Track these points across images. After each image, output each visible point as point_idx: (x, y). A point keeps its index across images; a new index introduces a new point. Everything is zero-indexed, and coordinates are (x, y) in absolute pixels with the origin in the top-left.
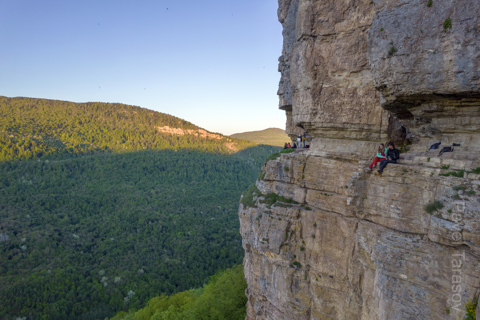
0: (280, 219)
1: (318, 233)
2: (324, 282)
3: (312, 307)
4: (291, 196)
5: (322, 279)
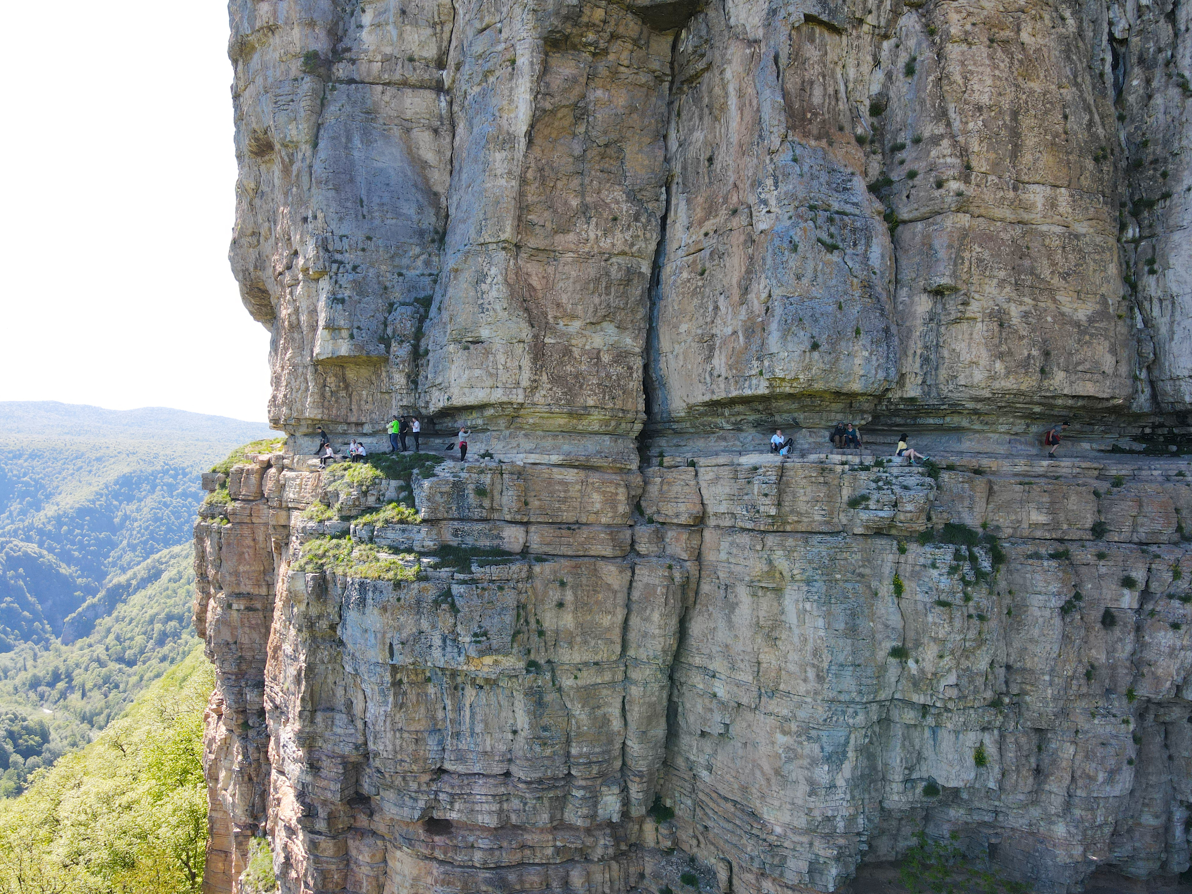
0: (501, 588)
1: (569, 596)
2: (588, 678)
3: (574, 728)
4: (496, 542)
5: (585, 673)
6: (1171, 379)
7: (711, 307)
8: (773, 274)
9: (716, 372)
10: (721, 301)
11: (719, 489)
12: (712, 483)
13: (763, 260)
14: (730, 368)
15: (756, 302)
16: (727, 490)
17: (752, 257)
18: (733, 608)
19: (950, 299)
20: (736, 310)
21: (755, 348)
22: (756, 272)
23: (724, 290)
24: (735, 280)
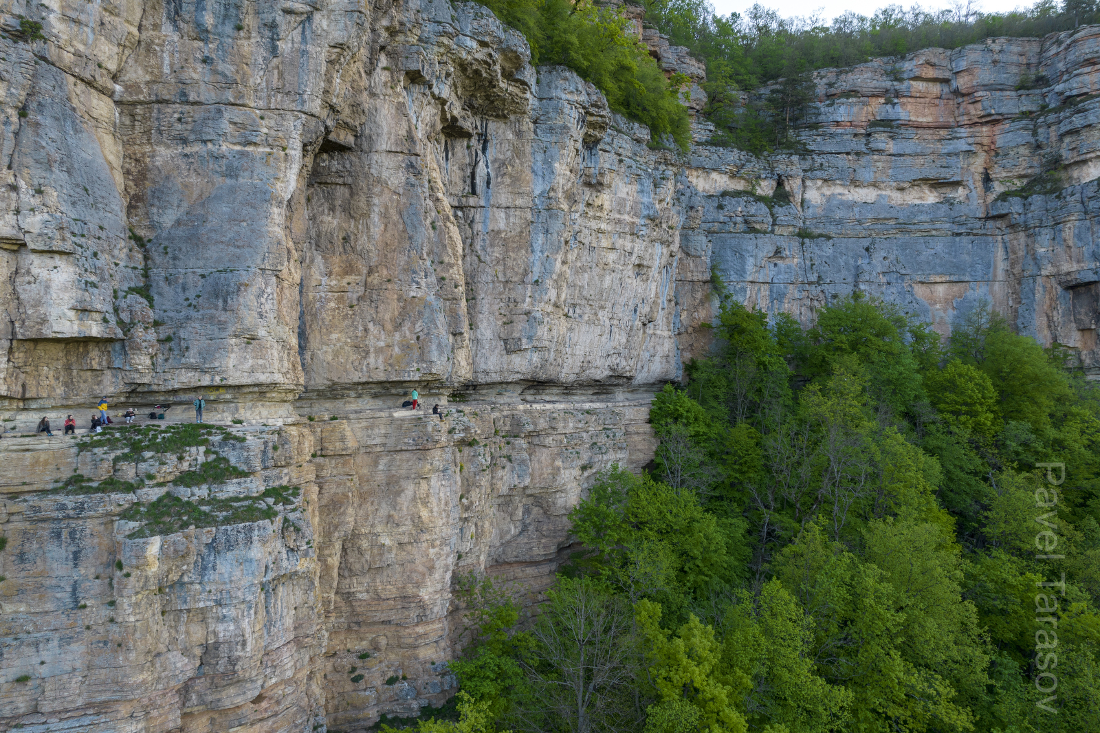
6: (477, 372)
7: (361, 328)
8: (431, 322)
9: (372, 366)
10: (371, 326)
11: (376, 431)
12: (367, 428)
13: (419, 312)
14: (390, 365)
15: (407, 332)
16: (383, 431)
17: (404, 308)
18: (398, 493)
19: (459, 338)
20: (389, 334)
21: (415, 357)
22: (410, 317)
23: (373, 320)
24: (387, 317)
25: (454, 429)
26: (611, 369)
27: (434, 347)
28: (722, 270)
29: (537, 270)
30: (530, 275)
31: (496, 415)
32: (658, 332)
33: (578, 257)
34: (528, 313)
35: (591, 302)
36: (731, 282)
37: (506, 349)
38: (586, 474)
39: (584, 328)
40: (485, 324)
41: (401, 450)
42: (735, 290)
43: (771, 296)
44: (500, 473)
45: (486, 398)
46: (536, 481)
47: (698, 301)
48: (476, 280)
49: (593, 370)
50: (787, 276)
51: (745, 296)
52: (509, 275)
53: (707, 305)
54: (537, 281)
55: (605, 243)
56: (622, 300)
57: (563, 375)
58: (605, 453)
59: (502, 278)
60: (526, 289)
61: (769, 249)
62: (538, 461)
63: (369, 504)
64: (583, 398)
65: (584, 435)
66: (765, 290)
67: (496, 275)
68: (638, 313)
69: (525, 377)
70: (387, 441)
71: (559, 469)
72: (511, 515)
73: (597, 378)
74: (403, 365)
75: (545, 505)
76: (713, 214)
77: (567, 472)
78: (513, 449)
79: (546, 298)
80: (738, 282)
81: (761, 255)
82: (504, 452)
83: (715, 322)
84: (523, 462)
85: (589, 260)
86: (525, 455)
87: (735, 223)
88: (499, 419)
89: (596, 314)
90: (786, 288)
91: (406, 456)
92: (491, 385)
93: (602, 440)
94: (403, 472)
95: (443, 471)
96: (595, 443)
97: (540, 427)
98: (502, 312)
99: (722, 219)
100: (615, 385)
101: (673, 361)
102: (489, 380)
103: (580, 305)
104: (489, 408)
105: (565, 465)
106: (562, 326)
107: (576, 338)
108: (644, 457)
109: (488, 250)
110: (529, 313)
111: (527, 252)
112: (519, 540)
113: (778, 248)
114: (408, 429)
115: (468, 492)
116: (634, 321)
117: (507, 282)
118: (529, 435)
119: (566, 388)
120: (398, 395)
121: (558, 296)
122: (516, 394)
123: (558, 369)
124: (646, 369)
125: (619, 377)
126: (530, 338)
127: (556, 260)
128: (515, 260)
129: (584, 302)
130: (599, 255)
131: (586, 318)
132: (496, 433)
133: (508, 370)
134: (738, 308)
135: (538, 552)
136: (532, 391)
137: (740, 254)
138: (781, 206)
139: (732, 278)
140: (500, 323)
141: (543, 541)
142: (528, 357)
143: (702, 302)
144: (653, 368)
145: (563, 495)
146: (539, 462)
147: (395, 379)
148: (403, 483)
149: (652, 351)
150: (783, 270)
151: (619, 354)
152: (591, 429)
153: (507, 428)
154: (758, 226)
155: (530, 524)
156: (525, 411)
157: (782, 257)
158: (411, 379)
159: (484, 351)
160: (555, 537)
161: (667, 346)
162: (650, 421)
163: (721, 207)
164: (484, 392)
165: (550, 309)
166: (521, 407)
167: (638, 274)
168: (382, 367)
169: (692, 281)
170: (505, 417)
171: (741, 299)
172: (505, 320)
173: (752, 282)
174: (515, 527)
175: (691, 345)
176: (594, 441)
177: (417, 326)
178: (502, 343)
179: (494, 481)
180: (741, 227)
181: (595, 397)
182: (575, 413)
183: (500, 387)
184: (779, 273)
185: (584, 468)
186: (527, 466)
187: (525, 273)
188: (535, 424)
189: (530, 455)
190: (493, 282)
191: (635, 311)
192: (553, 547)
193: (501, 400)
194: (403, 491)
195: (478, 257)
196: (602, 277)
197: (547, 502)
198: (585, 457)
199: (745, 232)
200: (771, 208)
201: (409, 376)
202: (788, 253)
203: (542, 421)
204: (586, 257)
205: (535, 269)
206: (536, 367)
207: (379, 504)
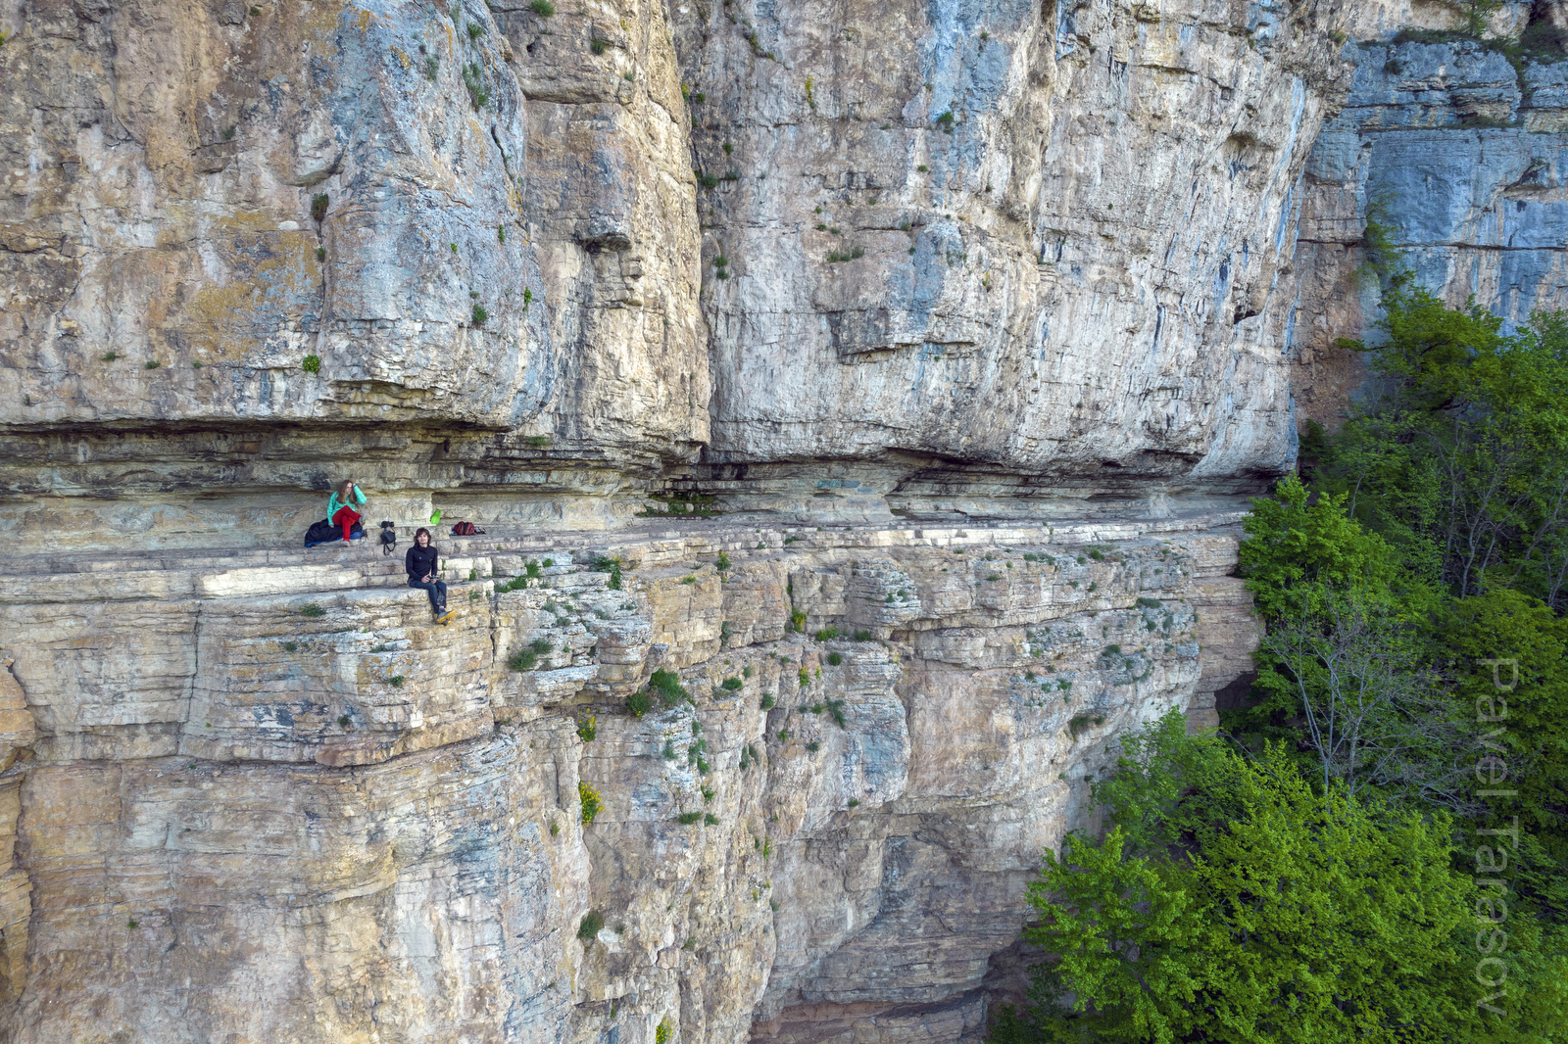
6: (736, 421)
7: (37, 155)
8: (369, 116)
9: (91, 344)
10: (90, 145)
11: (119, 663)
12: (79, 646)
13: (317, 70)
14: (174, 339)
15: (267, 178)
16: (154, 666)
17: (248, 53)
18: (220, 968)
19: (611, 264)
20: (175, 185)
21: (290, 301)
22: (274, 97)
23: (97, 117)
24: (166, 98)
25: (541, 647)
26: (1151, 431)
27: (382, 246)
28: (1390, 219)
29: (947, 79)
30: (922, 97)
31: (799, 561)
32: (1254, 349)
33: (1077, 90)
34: (912, 226)
35: (1109, 229)
36: (1412, 244)
37: (836, 343)
38: (1084, 741)
39: (1087, 304)
40: (768, 261)
41: (236, 763)
42: (1418, 265)
43: (1504, 280)
44: (799, 765)
45: (779, 506)
46: (929, 777)
47: (1329, 288)
48: (741, 115)
49: (1103, 433)
50: (1549, 231)
51: (1442, 278)
52: (850, 94)
53: (1350, 298)
54: (945, 120)
55: (1156, 51)
56: (1193, 236)
57: (1021, 441)
58: (1145, 677)
59: (827, 108)
60: (907, 142)
61: (1512, 164)
62: (937, 711)
63: (81, 1010)
64: (1068, 508)
65: (1084, 624)
66: (1490, 266)
67: (809, 98)
68: (1230, 279)
69: (902, 441)
70: (174, 710)
71: (1003, 739)
72: (846, 874)
73: (1113, 454)
74: (232, 342)
75: (954, 841)
76: (1374, 86)
77: (1030, 747)
78: (851, 680)
79: (976, 177)
80: (1426, 246)
81: (1490, 178)
82: (818, 691)
83: (1368, 336)
84: (882, 727)
85: (1109, 98)
86: (890, 703)
87: (1427, 107)
88: (806, 575)
89: (1122, 266)
90: (1544, 259)
91: (255, 789)
92: (792, 464)
93: (1135, 638)
94: (241, 865)
95: (459, 857)
96: (1113, 649)
97: (945, 605)
98: (827, 219)
99: (1394, 96)
100: (1152, 477)
101: (1283, 422)
102: (781, 447)
103: (1077, 234)
104: (777, 538)
105: (1023, 727)
106: (1023, 285)
107: (1062, 337)
108: (1227, 666)
109: (784, 14)
110: (918, 224)
111: (913, 19)
112: (872, 938)
113: (1535, 162)
114: (255, 661)
115: (623, 902)
116: (1217, 301)
117: (844, 119)
118: (906, 632)
119: (1026, 481)
120: (289, 488)
121: (1016, 181)
122: (876, 496)
123: (1009, 421)
124: (1220, 440)
125: (1168, 454)
126: (918, 309)
127: (1011, 48)
128: (871, 44)
129: (1088, 227)
130: (1139, 88)
131: (1093, 274)
132: (795, 623)
133: (845, 418)
134: (1424, 306)
135: (929, 978)
136: (927, 488)
137: (1438, 181)
138: (1546, 63)
139: (1412, 237)
140: (817, 256)
141: (947, 944)
142: (912, 375)
143: (1339, 292)
144: (1236, 438)
145: (1013, 813)
146: (941, 716)
147: (196, 411)
148: (243, 920)
149: (1240, 394)
150: (1539, 217)
151: (1175, 389)
152: (1102, 604)
153: (833, 607)
154: (1485, 111)
155: (905, 895)
156: (897, 553)
157: (1538, 188)
158: (279, 410)
159: (763, 350)
160: (983, 936)
161: (1273, 383)
162: (1236, 572)
163: (1393, 68)
164: (774, 485)
165: (988, 220)
166: (885, 538)
167: (1236, 167)
168: (134, 351)
169: (1319, 242)
170: (833, 569)
171: (1432, 285)
172: (834, 246)
173: (1461, 246)
174: (859, 908)
175: (1308, 391)
176: (1111, 640)
177: (306, 140)
178: (824, 324)
179: (779, 792)
180: (1441, 115)
181: (1096, 507)
182: (1059, 556)
183: (822, 471)
184: (1528, 224)
185: (1078, 725)
186: (896, 739)
187: (907, 90)
188: (928, 595)
189: (908, 695)
190: (798, 121)
191: (1223, 273)
192: (975, 965)
193: (827, 513)
194: (239, 958)
195: (750, 38)
196: (1144, 153)
197: (962, 833)
198: (1085, 691)
199: (1451, 127)
200: (1520, 67)
201: (267, 396)
202: (1555, 175)
203: (952, 584)
204: (1099, 89)
205: (939, 79)
206: (939, 409)
207: (134, 1010)
